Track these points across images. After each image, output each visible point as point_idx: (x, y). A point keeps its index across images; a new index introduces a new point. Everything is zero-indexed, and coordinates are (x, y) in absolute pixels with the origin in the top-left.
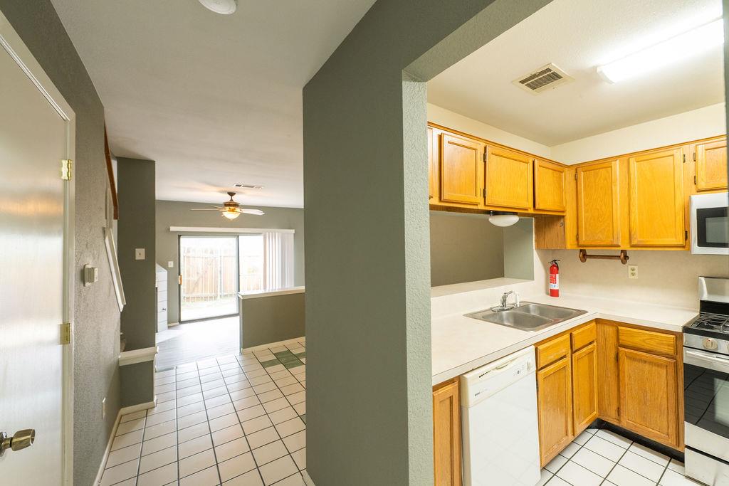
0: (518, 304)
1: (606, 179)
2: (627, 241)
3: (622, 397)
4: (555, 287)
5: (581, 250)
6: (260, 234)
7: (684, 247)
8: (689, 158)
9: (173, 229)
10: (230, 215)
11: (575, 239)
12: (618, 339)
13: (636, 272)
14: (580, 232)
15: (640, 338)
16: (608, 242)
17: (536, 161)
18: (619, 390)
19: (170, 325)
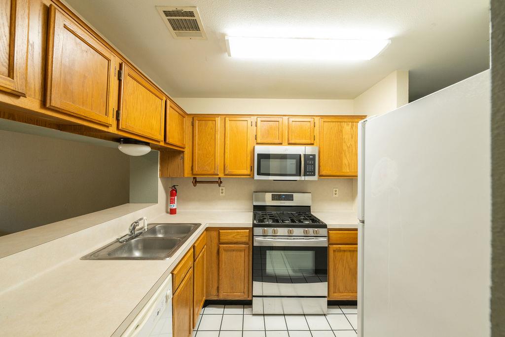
0: (146, 228)
1: (212, 129)
2: (223, 171)
3: (220, 278)
4: (174, 206)
5: (194, 178)
7: (250, 175)
8: (254, 124)
11: (190, 169)
12: (219, 239)
13: (224, 191)
14: (194, 165)
15: (232, 236)
16: (211, 172)
17: (168, 100)
18: (218, 274)
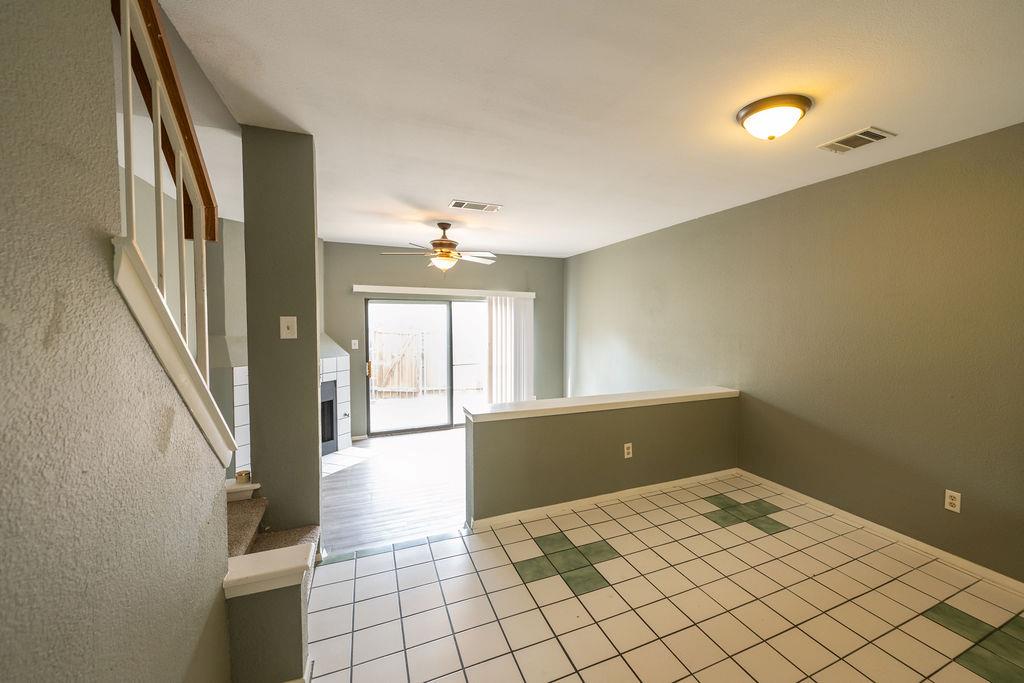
6: (480, 299)
9: (357, 288)
10: (442, 264)
19: (356, 438)
